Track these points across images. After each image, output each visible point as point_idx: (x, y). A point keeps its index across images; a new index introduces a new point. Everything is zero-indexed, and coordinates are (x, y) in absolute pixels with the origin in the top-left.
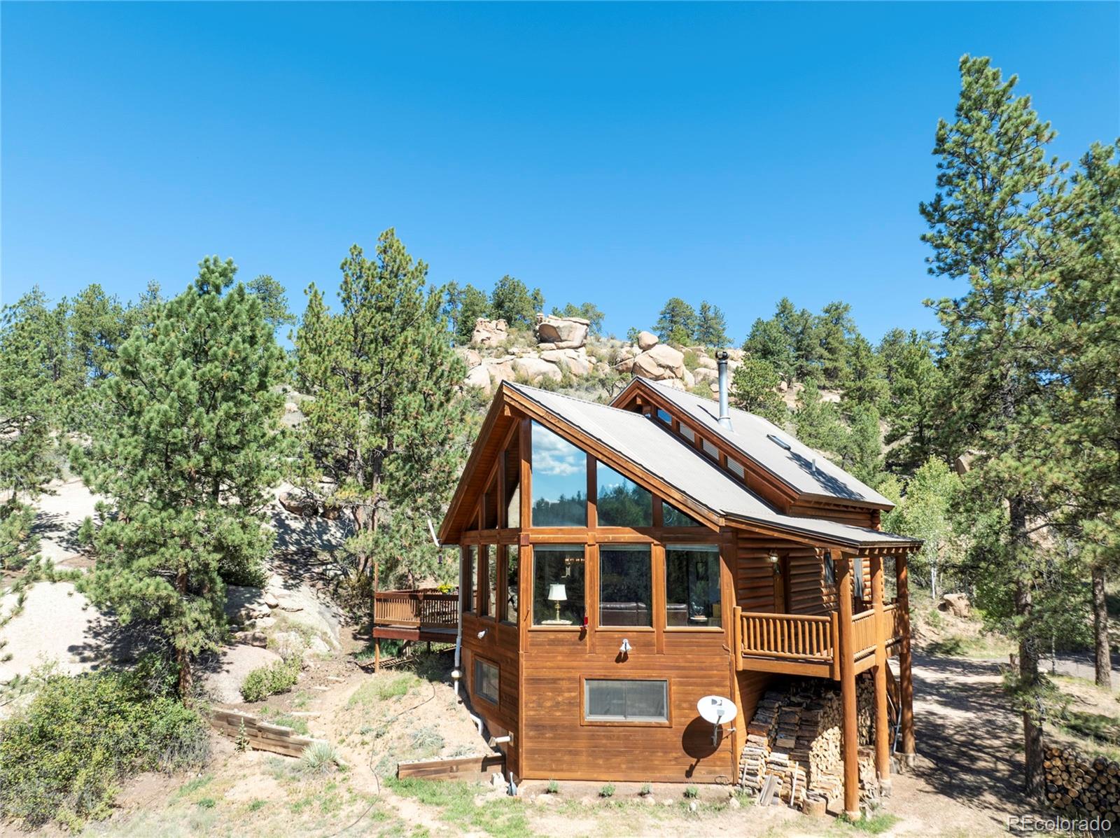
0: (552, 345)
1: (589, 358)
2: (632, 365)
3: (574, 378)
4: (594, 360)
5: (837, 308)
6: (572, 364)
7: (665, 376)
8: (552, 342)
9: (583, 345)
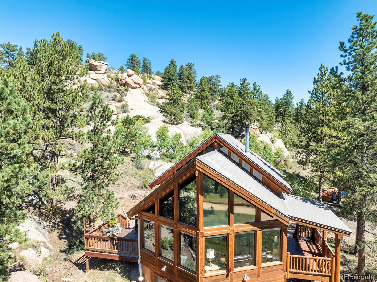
0: (93, 72)
1: (108, 78)
2: (125, 82)
3: (103, 86)
4: (110, 79)
5: (190, 65)
6: (102, 80)
7: (137, 87)
8: (94, 71)
9: (105, 73)
